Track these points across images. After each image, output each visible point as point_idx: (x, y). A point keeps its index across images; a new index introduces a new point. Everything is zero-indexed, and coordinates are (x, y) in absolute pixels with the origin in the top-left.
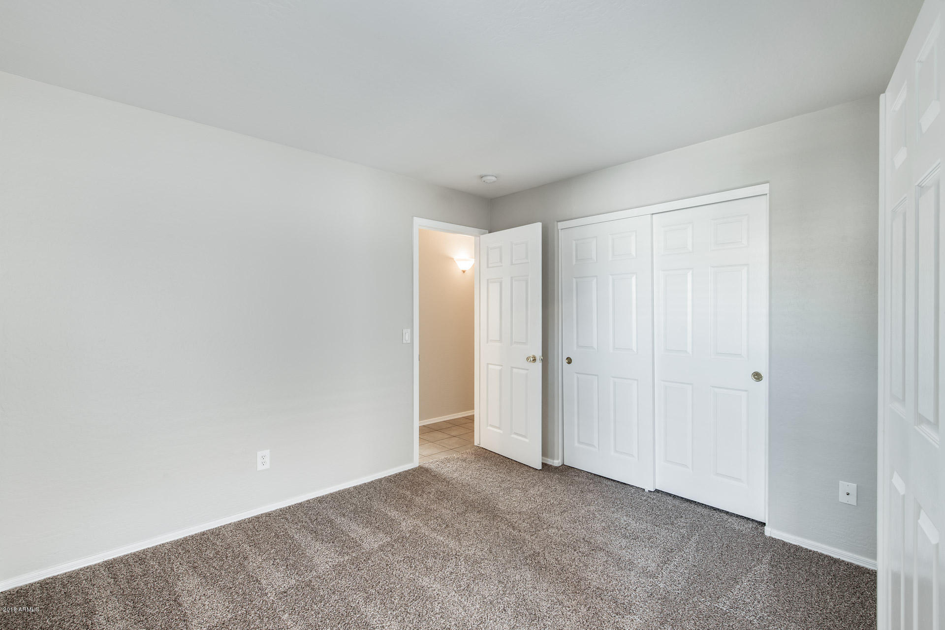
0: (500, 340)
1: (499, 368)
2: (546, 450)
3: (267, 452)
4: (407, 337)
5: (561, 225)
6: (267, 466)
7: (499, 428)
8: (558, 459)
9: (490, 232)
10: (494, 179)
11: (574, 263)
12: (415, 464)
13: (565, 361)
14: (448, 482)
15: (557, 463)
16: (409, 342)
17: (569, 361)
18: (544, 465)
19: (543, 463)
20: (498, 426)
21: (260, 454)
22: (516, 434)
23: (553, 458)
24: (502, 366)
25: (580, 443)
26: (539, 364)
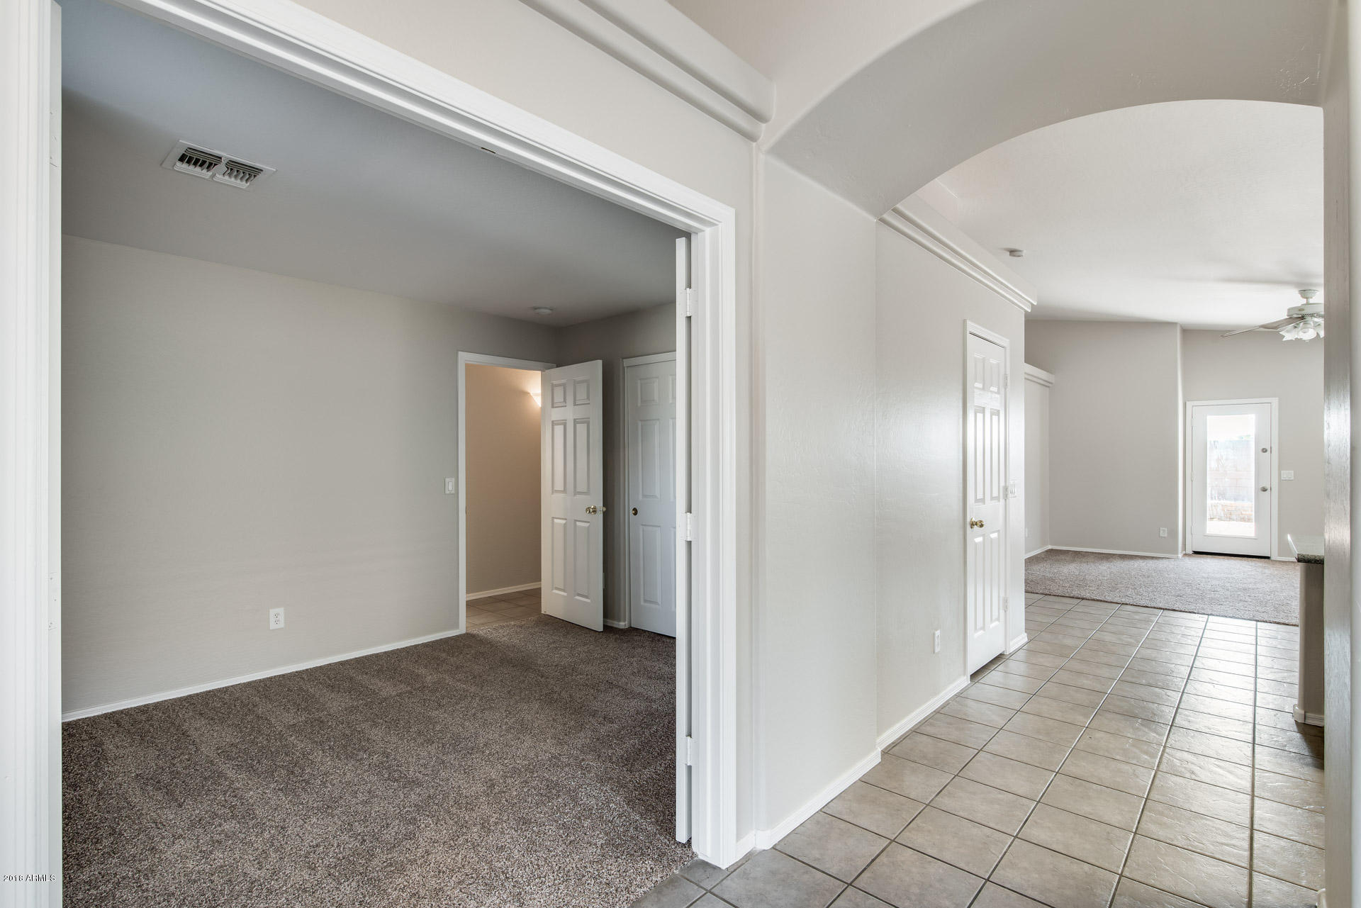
0: (565, 491)
1: (564, 522)
2: (610, 606)
3: (281, 611)
4: (450, 487)
5: (627, 362)
6: (281, 625)
7: (564, 590)
8: (625, 621)
9: (557, 367)
10: (548, 311)
11: (639, 405)
12: (462, 629)
13: (632, 512)
14: (492, 646)
15: (622, 625)
16: (453, 492)
17: (636, 512)
18: (605, 627)
19: (604, 625)
20: (562, 588)
21: (272, 612)
22: (579, 595)
23: (619, 621)
24: (566, 519)
25: (645, 601)
26: (600, 516)
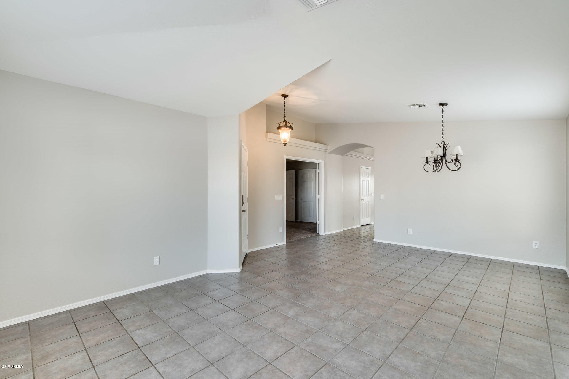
2: (297, 218)
5: (299, 170)
15: (299, 221)
17: (301, 199)
25: (303, 216)
26: (295, 200)
